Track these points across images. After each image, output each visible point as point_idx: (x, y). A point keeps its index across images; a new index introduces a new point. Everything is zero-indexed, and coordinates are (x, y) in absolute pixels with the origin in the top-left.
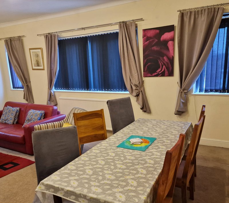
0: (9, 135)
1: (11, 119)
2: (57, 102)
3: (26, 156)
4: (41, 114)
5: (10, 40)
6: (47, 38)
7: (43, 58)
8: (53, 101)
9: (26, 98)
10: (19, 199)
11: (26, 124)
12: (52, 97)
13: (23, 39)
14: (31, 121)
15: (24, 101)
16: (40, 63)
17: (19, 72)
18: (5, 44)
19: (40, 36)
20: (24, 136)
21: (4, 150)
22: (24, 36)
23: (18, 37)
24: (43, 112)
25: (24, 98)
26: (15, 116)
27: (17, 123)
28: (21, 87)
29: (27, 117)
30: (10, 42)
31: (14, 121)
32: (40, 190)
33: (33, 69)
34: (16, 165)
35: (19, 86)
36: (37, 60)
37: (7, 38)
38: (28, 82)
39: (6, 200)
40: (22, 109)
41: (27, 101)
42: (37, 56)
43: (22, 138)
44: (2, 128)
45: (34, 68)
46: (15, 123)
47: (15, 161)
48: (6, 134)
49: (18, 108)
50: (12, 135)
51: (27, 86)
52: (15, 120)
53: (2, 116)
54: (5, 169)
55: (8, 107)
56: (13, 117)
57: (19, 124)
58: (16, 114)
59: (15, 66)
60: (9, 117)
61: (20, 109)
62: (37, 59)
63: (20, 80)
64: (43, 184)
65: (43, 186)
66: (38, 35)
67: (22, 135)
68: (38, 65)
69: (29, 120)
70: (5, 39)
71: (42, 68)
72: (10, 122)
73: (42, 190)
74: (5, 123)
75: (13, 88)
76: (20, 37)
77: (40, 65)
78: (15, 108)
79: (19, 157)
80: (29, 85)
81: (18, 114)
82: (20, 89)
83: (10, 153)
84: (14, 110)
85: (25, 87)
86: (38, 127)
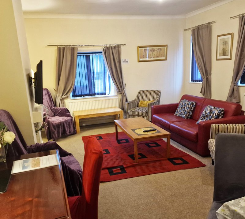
0: (182, 129)
1: (186, 113)
2: (240, 99)
3: (196, 156)
4: (219, 112)
5: (197, 29)
6: (242, 19)
7: (232, 46)
8: (234, 98)
9: (203, 92)
10: (186, 202)
11: (201, 121)
12: (235, 92)
13: (211, 26)
14: (207, 119)
15: (201, 96)
16: (227, 52)
17: (201, 63)
18: (191, 34)
19: (234, 18)
20: (197, 134)
21: (175, 144)
22: (214, 21)
23: (207, 24)
24: (222, 109)
25: (201, 92)
26: (190, 110)
27: (191, 118)
28: (200, 80)
29: (203, 113)
30: (197, 31)
31: (188, 116)
32: (223, 213)
33: (217, 60)
34: (185, 162)
35: (198, 79)
36: (223, 49)
37: (195, 27)
38: (208, 74)
39: (173, 197)
40: (199, 104)
41: (204, 95)
42: (225, 43)
43: (195, 135)
44: (176, 122)
45: (219, 57)
46: (189, 118)
47: (184, 158)
48: (179, 128)
49: (194, 103)
50: (185, 130)
51: (207, 79)
52: (189, 114)
53: (177, 109)
54: (175, 164)
55: (185, 100)
56: (188, 111)
57: (193, 119)
58: (191, 109)
59: (198, 57)
60: (184, 111)
61: (196, 104)
62: (224, 47)
63: (200, 71)
64: (228, 207)
65: (227, 209)
66: (231, 18)
67: (195, 133)
68: (224, 54)
69: (204, 117)
70: (192, 29)
71: (228, 57)
72: (184, 116)
73: (225, 215)
74: (180, 117)
75: (192, 81)
76: (209, 23)
77: (227, 54)
78: (191, 102)
79: (189, 155)
80: (209, 77)
81: (193, 108)
82: (198, 82)
83: (180, 147)
84: (190, 104)
85: (204, 80)
86: (216, 127)
